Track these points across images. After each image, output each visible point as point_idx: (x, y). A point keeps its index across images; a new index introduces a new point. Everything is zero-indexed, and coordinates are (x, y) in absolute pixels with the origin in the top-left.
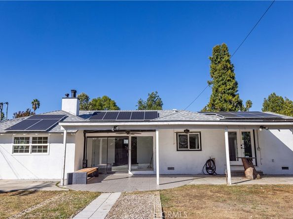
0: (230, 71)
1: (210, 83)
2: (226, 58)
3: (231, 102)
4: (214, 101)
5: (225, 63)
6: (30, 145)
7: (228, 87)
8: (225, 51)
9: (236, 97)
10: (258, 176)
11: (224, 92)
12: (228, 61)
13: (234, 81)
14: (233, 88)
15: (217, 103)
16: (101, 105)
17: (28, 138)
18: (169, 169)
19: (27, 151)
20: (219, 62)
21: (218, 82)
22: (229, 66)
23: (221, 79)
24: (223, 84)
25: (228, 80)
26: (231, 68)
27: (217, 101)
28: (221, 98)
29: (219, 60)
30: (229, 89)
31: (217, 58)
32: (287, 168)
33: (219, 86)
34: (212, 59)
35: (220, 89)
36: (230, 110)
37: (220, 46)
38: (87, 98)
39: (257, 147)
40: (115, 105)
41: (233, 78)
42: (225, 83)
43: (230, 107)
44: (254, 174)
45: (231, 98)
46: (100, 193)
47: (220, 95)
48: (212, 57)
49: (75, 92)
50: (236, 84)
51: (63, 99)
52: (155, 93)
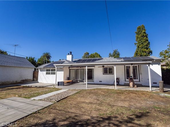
0: (145, 37)
1: (135, 44)
2: (144, 31)
3: (145, 52)
4: (137, 52)
5: (143, 34)
6: (51, 72)
7: (144, 45)
8: (143, 28)
9: (149, 49)
10: (136, 86)
11: (142, 48)
12: (145, 33)
13: (147, 42)
14: (147, 45)
15: (139, 53)
16: (94, 56)
17: (50, 70)
18: (100, 81)
19: (50, 74)
20: (140, 34)
21: (139, 43)
22: (145, 35)
23: (140, 41)
24: (142, 44)
25: (144, 42)
26: (146, 36)
27: (139, 52)
28: (141, 50)
29: (140, 33)
30: (144, 46)
31: (139, 32)
32: (156, 83)
33: (140, 45)
34: (136, 33)
35: (140, 46)
36: (145, 56)
37: (141, 26)
38: (88, 54)
39: (140, 73)
40: (99, 56)
41: (147, 40)
42: (143, 43)
43: (145, 54)
44: (133, 85)
45: (145, 50)
46: (62, 89)
47: (140, 49)
48: (136, 32)
49: (71, 53)
50: (149, 43)
51: (67, 56)
52: (116, 50)
